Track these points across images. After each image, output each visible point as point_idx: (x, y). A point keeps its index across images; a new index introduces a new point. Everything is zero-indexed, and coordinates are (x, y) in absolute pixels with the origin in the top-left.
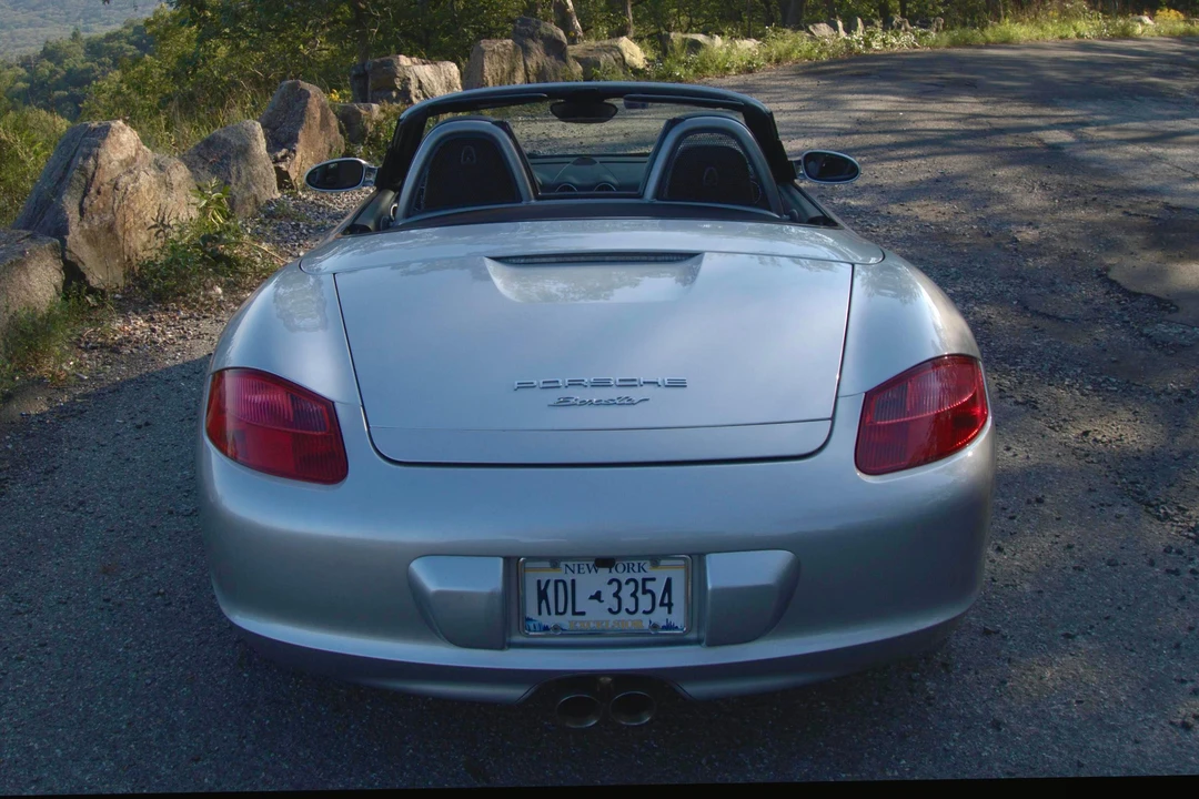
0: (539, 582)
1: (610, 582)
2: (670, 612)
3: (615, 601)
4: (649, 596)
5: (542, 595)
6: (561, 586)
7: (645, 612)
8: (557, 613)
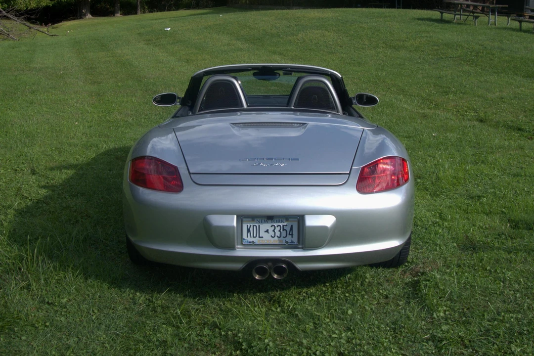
0: (248, 226)
1: (272, 226)
2: (292, 237)
3: (273, 233)
4: (285, 231)
5: (249, 230)
6: (255, 227)
7: (284, 237)
8: (254, 237)
